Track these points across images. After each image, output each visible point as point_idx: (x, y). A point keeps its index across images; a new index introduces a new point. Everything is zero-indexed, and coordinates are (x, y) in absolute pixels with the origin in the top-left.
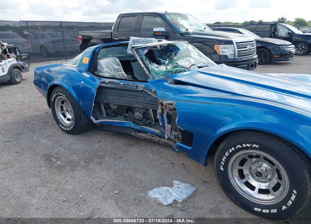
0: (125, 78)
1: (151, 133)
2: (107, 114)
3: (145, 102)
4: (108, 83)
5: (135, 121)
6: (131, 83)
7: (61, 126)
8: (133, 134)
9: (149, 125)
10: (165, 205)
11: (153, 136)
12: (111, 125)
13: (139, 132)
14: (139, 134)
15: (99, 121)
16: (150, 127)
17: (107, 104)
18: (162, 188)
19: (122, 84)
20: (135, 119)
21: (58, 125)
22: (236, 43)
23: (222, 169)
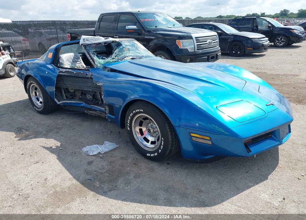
0: (84, 69)
1: (99, 111)
2: (66, 96)
3: (93, 87)
4: (64, 72)
5: (87, 101)
6: (82, 71)
7: (35, 108)
8: (86, 112)
9: (97, 104)
10: (91, 155)
11: (101, 113)
12: (70, 105)
13: (91, 110)
14: (91, 112)
15: (61, 102)
16: (98, 106)
17: (66, 89)
18: (93, 145)
19: (75, 72)
20: (87, 100)
21: (34, 107)
22: (195, 38)
23: (129, 129)
